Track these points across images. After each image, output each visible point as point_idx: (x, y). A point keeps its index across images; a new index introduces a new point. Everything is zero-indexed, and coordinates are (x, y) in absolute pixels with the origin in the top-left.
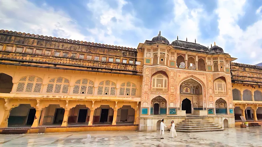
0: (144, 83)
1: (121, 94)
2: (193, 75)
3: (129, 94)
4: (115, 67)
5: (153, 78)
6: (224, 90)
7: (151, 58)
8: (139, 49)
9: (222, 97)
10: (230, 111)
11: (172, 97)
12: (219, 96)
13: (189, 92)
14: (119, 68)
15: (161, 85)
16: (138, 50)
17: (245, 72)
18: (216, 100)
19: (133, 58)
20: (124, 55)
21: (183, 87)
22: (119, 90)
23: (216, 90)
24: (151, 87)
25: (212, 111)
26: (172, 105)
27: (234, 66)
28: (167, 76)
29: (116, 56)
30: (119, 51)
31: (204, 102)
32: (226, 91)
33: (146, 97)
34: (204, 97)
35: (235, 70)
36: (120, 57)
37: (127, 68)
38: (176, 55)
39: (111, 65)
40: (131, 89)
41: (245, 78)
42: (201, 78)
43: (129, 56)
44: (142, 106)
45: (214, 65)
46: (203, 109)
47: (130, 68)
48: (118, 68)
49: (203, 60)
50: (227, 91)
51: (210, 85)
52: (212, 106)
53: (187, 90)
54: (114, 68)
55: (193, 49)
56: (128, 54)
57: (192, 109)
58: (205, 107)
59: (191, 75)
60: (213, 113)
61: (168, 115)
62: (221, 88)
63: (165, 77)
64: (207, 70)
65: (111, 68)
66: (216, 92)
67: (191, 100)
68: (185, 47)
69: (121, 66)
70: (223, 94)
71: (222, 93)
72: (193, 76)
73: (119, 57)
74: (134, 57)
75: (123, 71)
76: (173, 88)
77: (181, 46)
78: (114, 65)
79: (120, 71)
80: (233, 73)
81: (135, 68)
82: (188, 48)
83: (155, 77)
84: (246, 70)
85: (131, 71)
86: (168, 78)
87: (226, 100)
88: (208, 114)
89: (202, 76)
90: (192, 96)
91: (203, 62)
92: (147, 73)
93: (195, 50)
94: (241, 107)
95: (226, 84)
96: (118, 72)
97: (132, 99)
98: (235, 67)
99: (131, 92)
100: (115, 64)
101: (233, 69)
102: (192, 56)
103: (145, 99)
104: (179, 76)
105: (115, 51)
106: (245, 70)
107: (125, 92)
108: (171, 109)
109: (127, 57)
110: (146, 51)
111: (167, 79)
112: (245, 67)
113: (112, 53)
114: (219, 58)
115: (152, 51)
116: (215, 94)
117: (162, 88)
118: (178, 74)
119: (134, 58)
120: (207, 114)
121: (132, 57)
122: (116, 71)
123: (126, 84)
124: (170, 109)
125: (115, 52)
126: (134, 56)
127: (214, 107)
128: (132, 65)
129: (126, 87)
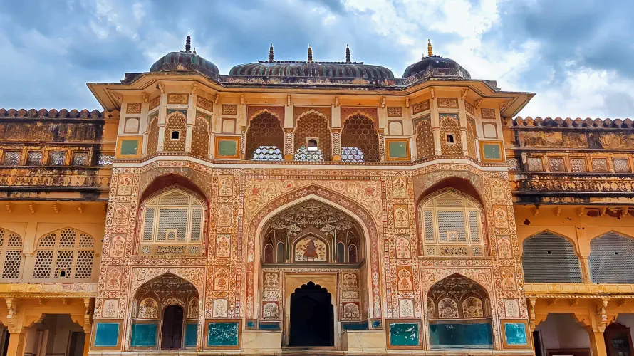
0: (110, 228)
1: (41, 272)
2: (319, 183)
3: (66, 274)
4: (23, 181)
5: (147, 205)
6: (475, 239)
7: (140, 133)
8: (110, 111)
9: (461, 268)
10: (510, 333)
11: (222, 275)
12: (446, 267)
13: (321, 256)
14: (34, 183)
15: (175, 231)
16: (106, 115)
17: (600, 154)
18: (433, 283)
19: (86, 146)
20: (56, 139)
21: (292, 237)
22: (34, 260)
23: (430, 239)
24: (136, 242)
25: (409, 334)
26: (220, 309)
27: (534, 135)
28: (202, 196)
29: (27, 144)
30: (39, 124)
31: (374, 295)
32: (482, 243)
33: (113, 281)
34: (373, 271)
35: (540, 147)
36: (42, 144)
37: (65, 179)
38: (245, 112)
39: (9, 175)
40: (75, 255)
41: (602, 182)
42: (355, 192)
43: (73, 141)
44: (97, 314)
45: (417, 134)
46: (371, 325)
47: (75, 180)
48: (31, 181)
49: (367, 121)
50: (488, 244)
51: (402, 218)
52: (412, 308)
53: (311, 252)
54: (18, 185)
55: (319, 83)
56: (69, 131)
57: (337, 326)
58: (378, 316)
59: (307, 183)
60: (414, 343)
61: (203, 349)
62: (455, 232)
63: (195, 199)
64: (383, 159)
65: (10, 183)
66: (431, 250)
67: (331, 290)
68: (281, 79)
69: (44, 176)
70: (470, 257)
71: (463, 251)
72: (317, 188)
73: (37, 145)
74: (93, 141)
75: (47, 191)
76: (228, 240)
77: (265, 78)
78: (22, 175)
79: (38, 191)
80: (532, 163)
81: (93, 177)
82: (294, 80)
83: (154, 203)
84: (603, 141)
85: (77, 188)
86: (208, 204)
87: (483, 284)
88: (389, 347)
89: (362, 183)
90: (337, 274)
91: (368, 127)
92: (123, 190)
93: (330, 84)
94: (580, 314)
95: (484, 212)
96: (33, 195)
97: (62, 290)
98: (542, 135)
99: (74, 265)
100: (22, 171)
101: (529, 147)
102: (316, 109)
103: (110, 287)
104: (256, 191)
105: (29, 126)
106: (600, 146)
107: (53, 267)
108: (217, 326)
109: (67, 141)
110: (123, 114)
111: (201, 206)
112: (601, 131)
113: (15, 137)
114: (434, 103)
115: (145, 107)
116: (427, 256)
117: (181, 242)
118: (251, 184)
119: (90, 146)
120: (384, 343)
121: (86, 142)
122: (25, 195)
123: (58, 238)
124: (212, 326)
125: (28, 130)
126: (91, 138)
127: (418, 316)
128: (83, 169)
129: (56, 249)
